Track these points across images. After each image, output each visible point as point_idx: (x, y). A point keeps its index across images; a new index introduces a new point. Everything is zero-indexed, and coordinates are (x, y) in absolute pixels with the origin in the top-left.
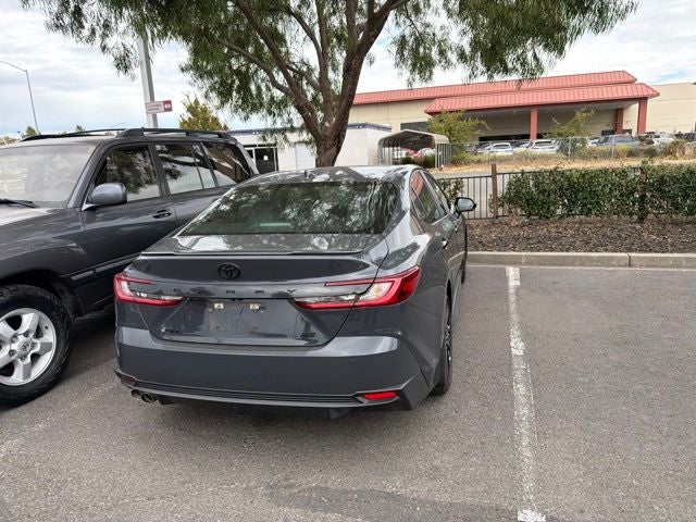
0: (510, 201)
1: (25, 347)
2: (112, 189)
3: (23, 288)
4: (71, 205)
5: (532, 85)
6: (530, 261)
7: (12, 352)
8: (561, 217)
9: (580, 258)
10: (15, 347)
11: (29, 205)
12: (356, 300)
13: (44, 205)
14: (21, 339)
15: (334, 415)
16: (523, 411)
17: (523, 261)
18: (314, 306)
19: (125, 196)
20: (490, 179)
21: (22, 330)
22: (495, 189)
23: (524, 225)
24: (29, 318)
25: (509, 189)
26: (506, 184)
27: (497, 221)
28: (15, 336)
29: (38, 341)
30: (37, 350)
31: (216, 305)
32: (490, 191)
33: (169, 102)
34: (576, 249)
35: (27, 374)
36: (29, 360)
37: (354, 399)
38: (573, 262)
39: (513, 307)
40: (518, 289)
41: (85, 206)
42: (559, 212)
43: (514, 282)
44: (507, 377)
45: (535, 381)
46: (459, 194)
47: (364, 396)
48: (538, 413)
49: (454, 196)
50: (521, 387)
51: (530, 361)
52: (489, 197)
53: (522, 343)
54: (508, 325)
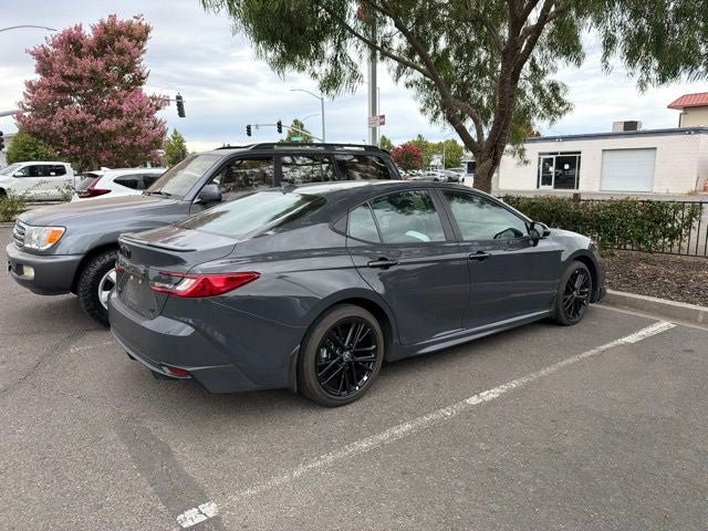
2: (212, 189)
4: (186, 198)
11: (169, 196)
12: (174, 289)
16: (364, 445)
31: (131, 277)
33: (383, 117)
37: (160, 366)
39: (570, 361)
40: (623, 346)
41: (196, 201)
43: (631, 339)
44: (414, 415)
45: (433, 428)
46: (695, 224)
47: (169, 368)
48: (372, 452)
49: (689, 225)
50: (408, 426)
51: (470, 412)
53: (497, 395)
54: (521, 376)
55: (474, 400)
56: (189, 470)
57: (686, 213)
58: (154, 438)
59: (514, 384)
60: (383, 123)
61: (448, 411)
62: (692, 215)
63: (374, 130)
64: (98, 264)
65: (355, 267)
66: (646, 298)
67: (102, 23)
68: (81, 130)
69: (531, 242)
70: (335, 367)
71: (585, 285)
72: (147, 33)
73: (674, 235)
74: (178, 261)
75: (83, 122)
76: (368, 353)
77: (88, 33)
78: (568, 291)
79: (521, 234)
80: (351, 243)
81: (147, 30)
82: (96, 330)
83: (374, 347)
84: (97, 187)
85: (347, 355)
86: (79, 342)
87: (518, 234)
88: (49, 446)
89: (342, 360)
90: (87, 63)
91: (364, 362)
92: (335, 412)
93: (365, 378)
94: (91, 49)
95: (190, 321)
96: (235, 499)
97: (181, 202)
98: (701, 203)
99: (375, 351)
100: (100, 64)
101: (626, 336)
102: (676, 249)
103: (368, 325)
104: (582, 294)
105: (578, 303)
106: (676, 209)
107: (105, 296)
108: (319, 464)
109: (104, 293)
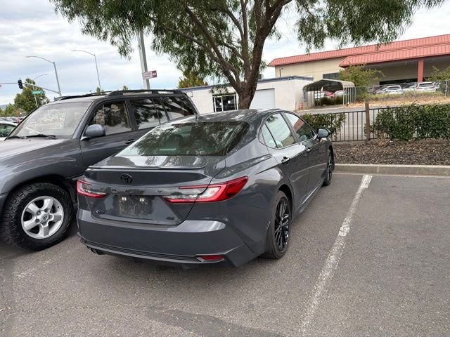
0: (379, 128)
1: (44, 218)
2: (97, 128)
3: (43, 185)
4: (74, 137)
5: (388, 47)
6: (383, 171)
7: (37, 220)
8: (416, 139)
9: (420, 169)
10: (39, 217)
11: (53, 137)
12: (197, 198)
13: (61, 137)
14: (43, 213)
15: (185, 268)
16: (326, 274)
17: (378, 171)
18: (172, 201)
19: (104, 131)
20: (364, 113)
21: (44, 208)
22: (368, 120)
23: (388, 144)
24: (48, 202)
25: (378, 120)
26: (376, 116)
27: (369, 142)
28: (39, 211)
29: (53, 215)
30: (52, 219)
31: (123, 198)
32: (365, 122)
33: (155, 72)
34: (419, 163)
35: (46, 233)
36: (47, 225)
37: (195, 258)
38: (414, 171)
39: (355, 202)
40: (365, 190)
41: (83, 138)
42: (415, 135)
43: (364, 186)
44: (329, 250)
46: (343, 124)
47: (204, 257)
49: (339, 125)
50: (332, 258)
51: (349, 239)
52: (364, 126)
53: (349, 228)
54: (345, 216)
55: (340, 234)
57: (337, 119)
59: (348, 220)
60: (156, 76)
61: (339, 244)
62: (340, 119)
63: (148, 81)
64: (19, 199)
65: (279, 165)
70: (279, 232)
76: (286, 220)
83: (288, 215)
85: (281, 223)
93: (287, 236)
97: (71, 140)
98: (344, 113)
99: (288, 218)
102: (334, 138)
103: (286, 202)
106: (333, 117)
107: (27, 225)
108: (319, 293)
109: (26, 223)
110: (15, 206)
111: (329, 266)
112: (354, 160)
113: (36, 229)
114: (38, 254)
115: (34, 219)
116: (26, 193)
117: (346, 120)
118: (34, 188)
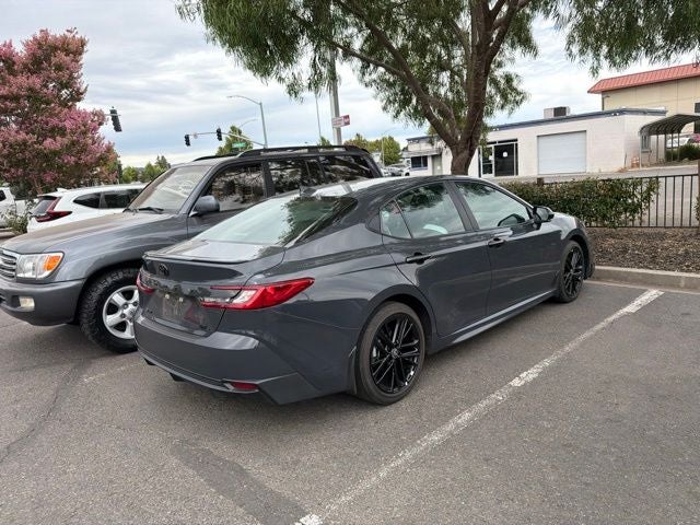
1: (132, 313)
2: (210, 200)
4: (183, 212)
7: (123, 316)
10: (126, 311)
11: (160, 211)
12: (230, 303)
13: (170, 212)
14: (131, 307)
16: (435, 437)
17: (683, 284)
19: (217, 206)
20: (696, 178)
21: (132, 301)
28: (127, 304)
32: (696, 193)
33: (347, 117)
37: (222, 384)
39: (587, 334)
40: (625, 316)
41: (192, 213)
43: (631, 308)
44: (469, 403)
45: (491, 414)
46: (654, 197)
47: (232, 384)
48: (446, 443)
49: (647, 198)
50: (467, 415)
51: (518, 394)
52: (694, 200)
53: (536, 375)
54: (548, 355)
55: (516, 382)
56: (272, 485)
57: (645, 188)
58: (219, 459)
59: (547, 363)
60: (348, 123)
61: (499, 396)
62: (650, 189)
63: (339, 131)
64: (101, 288)
65: (396, 264)
66: (629, 270)
67: (35, 39)
68: (22, 152)
69: (535, 226)
70: (386, 365)
71: (579, 264)
72: (82, 46)
73: (635, 209)
74: (234, 274)
75: (24, 143)
76: (411, 348)
77: (19, 49)
78: (567, 270)
79: (523, 219)
80: (387, 241)
81: (83, 43)
82: (104, 355)
83: (416, 342)
84: (56, 209)
85: (395, 352)
86: (89, 371)
87: (520, 219)
88: (111, 482)
89: (391, 358)
90: (22, 81)
91: (409, 357)
92: (391, 409)
93: (412, 373)
94: (25, 66)
95: (251, 333)
96: (333, 508)
97: (177, 216)
98: (657, 178)
99: (418, 345)
100: (36, 81)
101: (625, 306)
102: (637, 222)
103: (411, 320)
104: (576, 271)
105: (575, 280)
106: (635, 185)
107: (110, 320)
108: (400, 462)
109: (109, 317)
110: (95, 295)
111: (450, 427)
112: (654, 262)
113: (121, 326)
114: (121, 357)
115: (120, 313)
116: (110, 280)
117: (662, 190)
118: (121, 275)
